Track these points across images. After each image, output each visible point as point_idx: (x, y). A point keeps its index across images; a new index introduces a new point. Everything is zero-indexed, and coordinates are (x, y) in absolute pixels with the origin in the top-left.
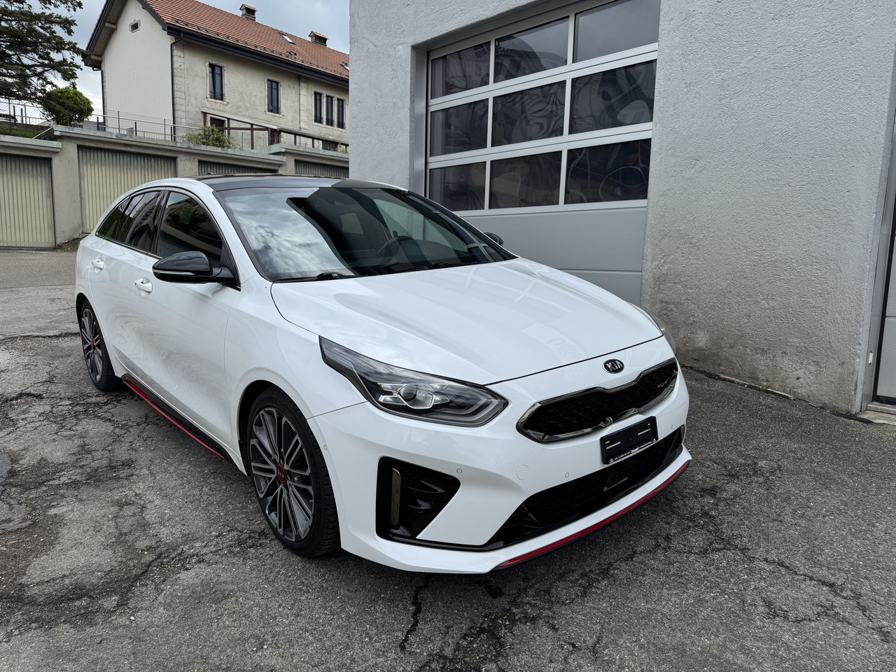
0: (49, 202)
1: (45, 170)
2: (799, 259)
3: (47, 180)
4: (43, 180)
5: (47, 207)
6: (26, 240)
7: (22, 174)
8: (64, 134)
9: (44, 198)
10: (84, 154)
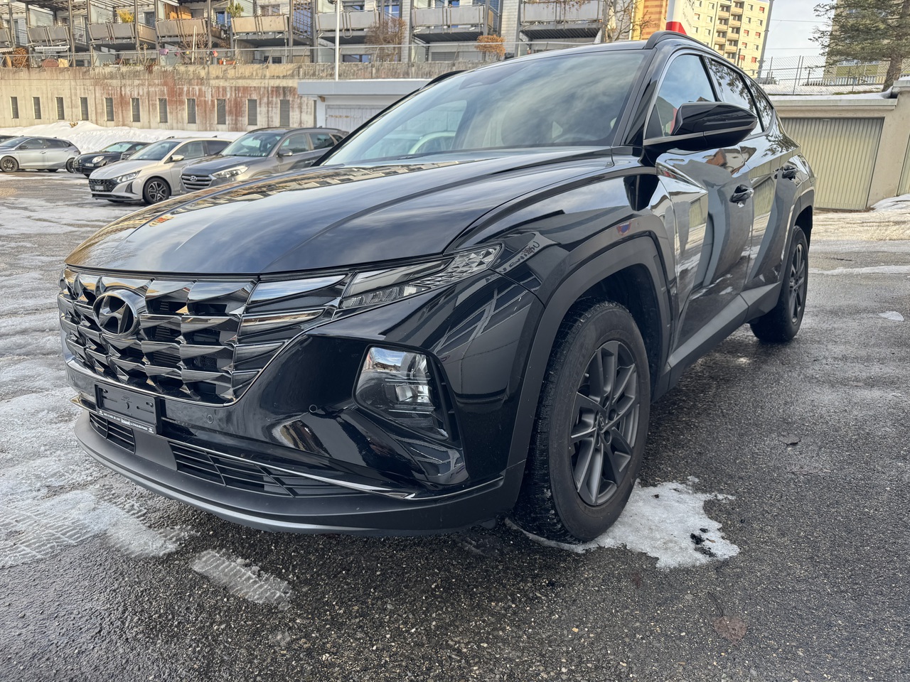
0: (871, 162)
1: (875, 130)
3: (875, 141)
5: (868, 167)
6: (838, 201)
7: (851, 135)
8: (903, 89)
9: (867, 159)
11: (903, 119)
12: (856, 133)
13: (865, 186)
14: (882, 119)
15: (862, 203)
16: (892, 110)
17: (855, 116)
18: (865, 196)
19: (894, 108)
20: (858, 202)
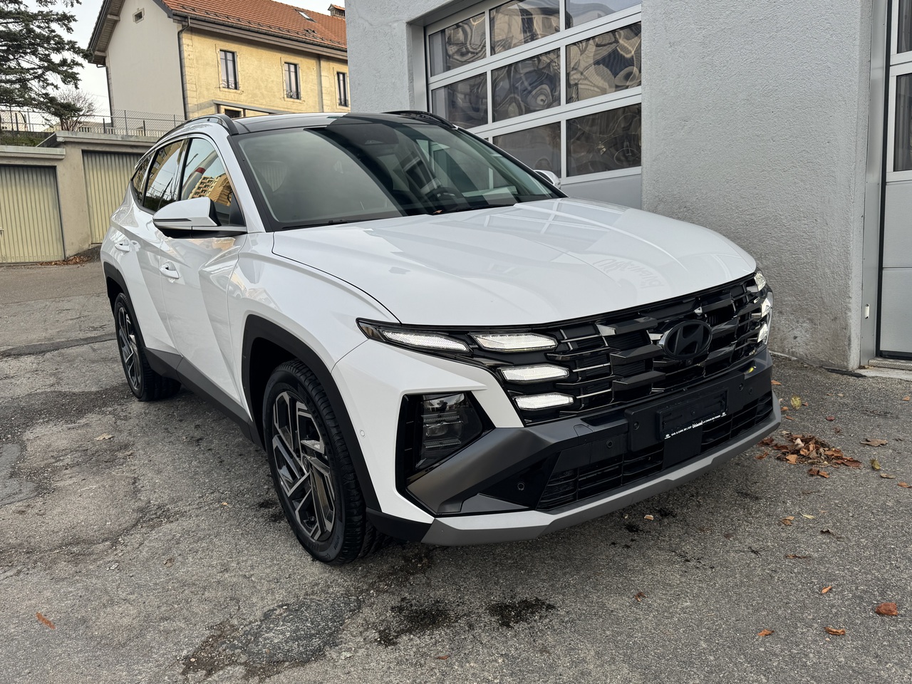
0: (56, 212)
1: (50, 179)
2: (787, 214)
3: (53, 190)
4: (49, 190)
5: (54, 218)
6: (35, 255)
7: (27, 184)
8: (68, 140)
9: (51, 209)
10: (90, 159)
11: (74, 168)
12: (31, 181)
13: (58, 236)
14: (54, 168)
15: (60, 252)
16: (61, 160)
17: (26, 164)
18: (60, 247)
19: (63, 157)
20: (56, 254)
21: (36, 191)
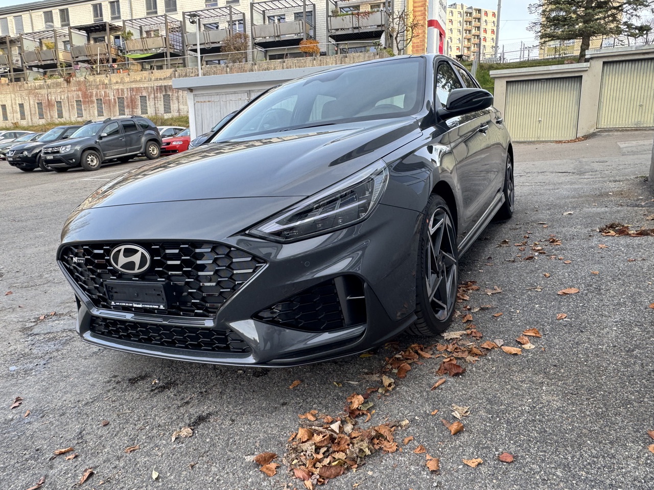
0: (577, 107)
1: (577, 85)
3: (578, 94)
4: (575, 92)
5: (574, 111)
6: (557, 136)
7: (561, 89)
8: (593, 56)
9: (574, 105)
10: (608, 67)
11: (595, 75)
12: (564, 87)
13: (574, 124)
14: (581, 77)
15: (574, 134)
16: (587, 70)
17: (562, 76)
18: (575, 130)
19: (588, 69)
20: (571, 135)
21: (566, 93)
